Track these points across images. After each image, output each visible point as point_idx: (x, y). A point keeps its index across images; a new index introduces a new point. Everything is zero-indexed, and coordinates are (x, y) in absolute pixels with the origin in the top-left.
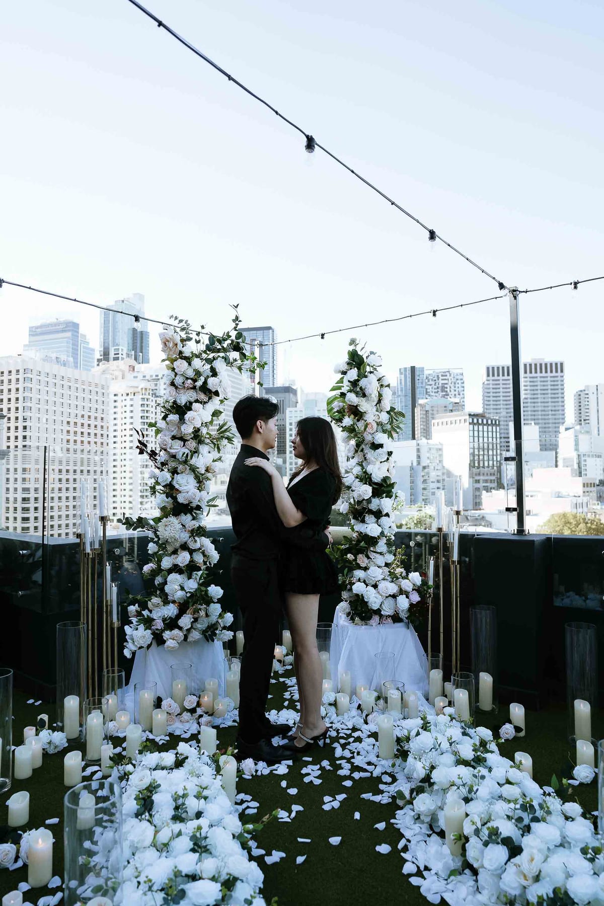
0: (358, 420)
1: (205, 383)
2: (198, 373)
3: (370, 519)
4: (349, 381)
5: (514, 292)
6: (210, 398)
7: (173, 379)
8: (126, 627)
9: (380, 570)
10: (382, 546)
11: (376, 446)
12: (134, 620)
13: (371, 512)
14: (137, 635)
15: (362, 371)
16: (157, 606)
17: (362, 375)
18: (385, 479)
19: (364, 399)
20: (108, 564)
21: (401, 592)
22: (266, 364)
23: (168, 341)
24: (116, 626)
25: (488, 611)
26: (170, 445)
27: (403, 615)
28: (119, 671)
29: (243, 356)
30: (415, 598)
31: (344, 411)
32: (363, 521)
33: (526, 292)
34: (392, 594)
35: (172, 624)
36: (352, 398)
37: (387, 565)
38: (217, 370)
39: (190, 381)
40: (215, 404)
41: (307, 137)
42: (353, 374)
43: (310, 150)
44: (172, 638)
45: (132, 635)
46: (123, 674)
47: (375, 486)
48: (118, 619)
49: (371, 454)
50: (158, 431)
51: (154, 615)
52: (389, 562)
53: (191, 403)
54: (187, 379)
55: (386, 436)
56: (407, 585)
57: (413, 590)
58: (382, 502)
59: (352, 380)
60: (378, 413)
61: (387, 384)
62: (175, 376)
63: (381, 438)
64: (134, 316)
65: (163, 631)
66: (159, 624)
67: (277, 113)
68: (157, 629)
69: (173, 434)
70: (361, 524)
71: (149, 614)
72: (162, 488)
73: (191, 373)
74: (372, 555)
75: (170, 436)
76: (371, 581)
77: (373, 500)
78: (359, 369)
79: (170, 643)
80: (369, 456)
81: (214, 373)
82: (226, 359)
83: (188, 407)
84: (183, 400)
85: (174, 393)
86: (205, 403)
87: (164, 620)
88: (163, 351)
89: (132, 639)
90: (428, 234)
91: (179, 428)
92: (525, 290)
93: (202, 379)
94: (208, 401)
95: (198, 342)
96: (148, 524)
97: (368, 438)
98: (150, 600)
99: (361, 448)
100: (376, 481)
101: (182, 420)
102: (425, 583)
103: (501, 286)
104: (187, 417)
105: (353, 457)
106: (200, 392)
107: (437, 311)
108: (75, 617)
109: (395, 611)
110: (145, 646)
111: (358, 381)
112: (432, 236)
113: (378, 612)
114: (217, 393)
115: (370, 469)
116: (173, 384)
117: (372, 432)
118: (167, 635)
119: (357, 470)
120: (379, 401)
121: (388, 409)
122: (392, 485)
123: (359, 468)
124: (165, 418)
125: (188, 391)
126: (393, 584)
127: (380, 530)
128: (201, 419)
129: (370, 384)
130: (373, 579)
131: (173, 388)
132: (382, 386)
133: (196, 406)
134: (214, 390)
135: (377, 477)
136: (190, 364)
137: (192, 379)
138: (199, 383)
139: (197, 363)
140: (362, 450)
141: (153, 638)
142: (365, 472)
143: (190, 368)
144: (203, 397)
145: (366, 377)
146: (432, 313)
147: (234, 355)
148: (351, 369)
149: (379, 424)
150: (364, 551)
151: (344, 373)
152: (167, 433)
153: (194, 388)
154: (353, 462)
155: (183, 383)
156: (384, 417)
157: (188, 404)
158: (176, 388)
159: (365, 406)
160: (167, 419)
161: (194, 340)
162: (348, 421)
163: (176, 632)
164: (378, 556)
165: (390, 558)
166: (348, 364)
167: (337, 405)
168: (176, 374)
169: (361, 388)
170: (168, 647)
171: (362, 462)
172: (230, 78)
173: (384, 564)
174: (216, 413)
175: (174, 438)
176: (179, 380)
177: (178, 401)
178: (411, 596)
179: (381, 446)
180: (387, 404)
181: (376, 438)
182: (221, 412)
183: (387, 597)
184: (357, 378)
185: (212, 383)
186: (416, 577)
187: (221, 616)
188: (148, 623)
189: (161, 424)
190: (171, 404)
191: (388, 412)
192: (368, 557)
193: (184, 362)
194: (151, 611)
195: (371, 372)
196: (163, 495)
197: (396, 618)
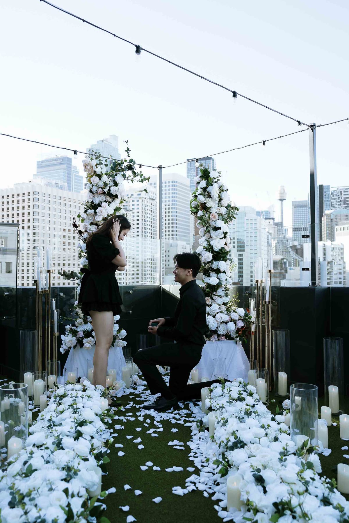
0: (206, 213)
1: (109, 190)
2: (105, 184)
3: (213, 275)
4: (201, 188)
5: (313, 127)
6: (114, 200)
7: (91, 189)
8: (62, 336)
9: (219, 307)
10: (220, 292)
11: (216, 229)
12: (67, 332)
13: (213, 270)
14: (68, 340)
15: (209, 181)
16: (81, 324)
17: (210, 183)
18: (222, 249)
19: (210, 199)
20: (53, 300)
21: (232, 320)
22: (150, 178)
23: (87, 165)
24: (56, 335)
25: (284, 332)
26: (89, 228)
27: (233, 335)
28: (58, 361)
29: (134, 173)
30: (241, 324)
31: (199, 207)
32: (209, 276)
33: (320, 126)
34: (225, 321)
35: (88, 334)
36: (201, 199)
37: (224, 304)
38: (117, 182)
39: (100, 189)
40: (116, 203)
41: (136, 46)
42: (203, 184)
43: (138, 53)
44: (88, 342)
45: (64, 340)
46: (60, 362)
47: (215, 254)
48: (58, 331)
49: (213, 233)
50: (83, 220)
51: (78, 330)
52: (226, 302)
53: (101, 202)
54: (99, 188)
55: (223, 222)
56: (235, 316)
57: (239, 320)
58: (219, 264)
59: (202, 187)
60: (218, 208)
61: (226, 189)
62: (92, 187)
63: (220, 223)
64: (74, 151)
65: (83, 339)
66: (81, 335)
67: (115, 35)
68: (80, 337)
69: (91, 222)
70: (208, 278)
71: (76, 329)
72: (85, 254)
73: (101, 184)
74: (214, 297)
75: (89, 223)
76: (212, 313)
77: (215, 262)
78: (208, 180)
79: (86, 345)
80: (212, 235)
81: (116, 184)
82: (124, 176)
83: (99, 205)
84: (97, 201)
85: (92, 197)
86: (110, 202)
87: (84, 332)
88: (85, 171)
89: (65, 343)
90: (232, 94)
91: (94, 218)
92: (319, 125)
93: (108, 188)
94: (112, 201)
95: (106, 165)
96: (77, 276)
97: (213, 224)
98: (76, 320)
99: (208, 230)
100: (216, 250)
101: (95, 213)
102: (246, 315)
103: (300, 123)
104: (97, 211)
105: (204, 236)
106: (107, 196)
107: (266, 141)
108: (33, 328)
109: (227, 332)
110: (72, 346)
111: (206, 188)
112: (235, 94)
113: (215, 332)
114: (116, 196)
115: (212, 243)
116: (91, 191)
117: (215, 220)
118: (85, 341)
119: (205, 244)
120: (220, 200)
121: (226, 205)
122: (227, 253)
123: (206, 243)
124: (86, 212)
125: (100, 196)
126: (227, 316)
127: (218, 281)
128: (107, 212)
129: (214, 190)
130: (213, 311)
131: (91, 194)
132: (223, 190)
133: (104, 204)
134: (114, 194)
135: (217, 248)
136: (100, 179)
137: (102, 188)
138: (106, 190)
139: (105, 178)
140: (209, 231)
141: (77, 343)
142: (210, 245)
143: (100, 181)
144: (109, 199)
145: (212, 185)
146: (262, 143)
147: (128, 173)
148: (202, 180)
149: (220, 215)
150: (210, 295)
151: (198, 183)
152: (88, 221)
153: (104, 193)
154: (204, 239)
155: (97, 190)
156: (223, 210)
157: (100, 203)
158: (93, 194)
159: (210, 203)
160: (87, 212)
161: (104, 164)
162: (200, 213)
163: (90, 338)
164: (218, 298)
165: (226, 300)
166: (201, 177)
167: (194, 203)
168: (93, 186)
169: (208, 192)
170: (86, 347)
171: (209, 239)
172: (84, 21)
173: (222, 303)
174: (118, 209)
175: (92, 224)
176: (94, 189)
177: (94, 202)
178: (237, 323)
179: (219, 228)
180: (225, 203)
181: (217, 223)
182: (121, 209)
183: (221, 323)
184: (205, 186)
185: (114, 190)
186: (241, 311)
187: (119, 331)
188: (74, 333)
189: (84, 215)
190: (90, 203)
191: (226, 208)
192: (212, 299)
193: (97, 177)
194: (77, 327)
195: (215, 182)
196: (84, 258)
197: (228, 337)
